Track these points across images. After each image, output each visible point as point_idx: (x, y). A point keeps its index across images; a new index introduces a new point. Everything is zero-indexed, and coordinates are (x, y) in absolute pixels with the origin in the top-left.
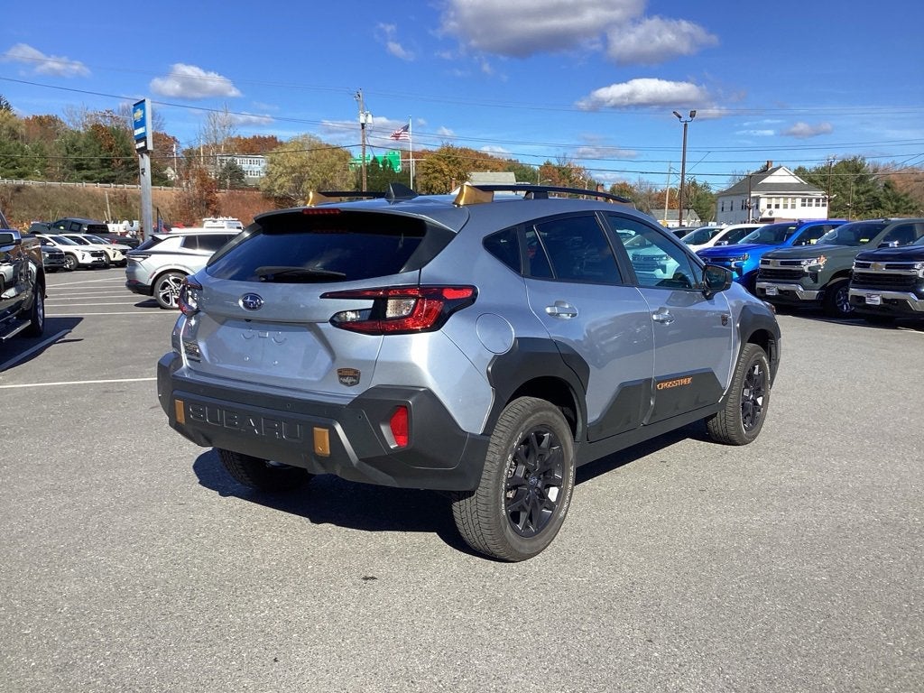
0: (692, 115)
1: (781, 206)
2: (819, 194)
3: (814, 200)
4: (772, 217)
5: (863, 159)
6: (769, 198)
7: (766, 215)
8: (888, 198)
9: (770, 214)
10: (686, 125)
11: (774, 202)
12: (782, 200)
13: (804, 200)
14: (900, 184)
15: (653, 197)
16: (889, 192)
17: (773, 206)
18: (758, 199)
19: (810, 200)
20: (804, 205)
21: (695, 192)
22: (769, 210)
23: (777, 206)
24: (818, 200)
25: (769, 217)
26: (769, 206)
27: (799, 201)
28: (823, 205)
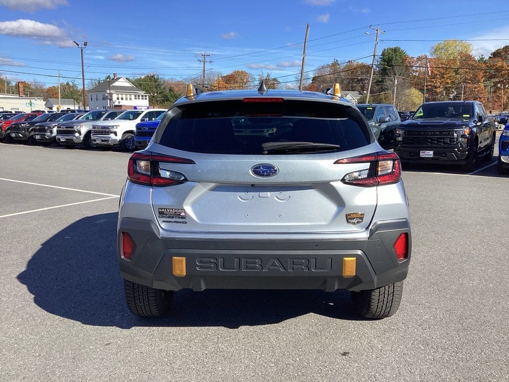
0: (85, 44)
1: (124, 99)
2: (142, 93)
3: (141, 96)
4: (121, 104)
5: (158, 76)
6: (117, 94)
7: (117, 104)
8: (172, 96)
9: (119, 103)
10: (82, 50)
11: (120, 96)
12: (124, 95)
13: (135, 96)
14: (176, 89)
15: (44, 91)
16: (172, 93)
17: (120, 99)
18: (111, 94)
19: (139, 96)
20: (136, 99)
21: (69, 89)
22: (118, 101)
23: (122, 99)
24: (142, 96)
25: (118, 104)
26: (118, 99)
27: (133, 97)
28: (146, 99)
